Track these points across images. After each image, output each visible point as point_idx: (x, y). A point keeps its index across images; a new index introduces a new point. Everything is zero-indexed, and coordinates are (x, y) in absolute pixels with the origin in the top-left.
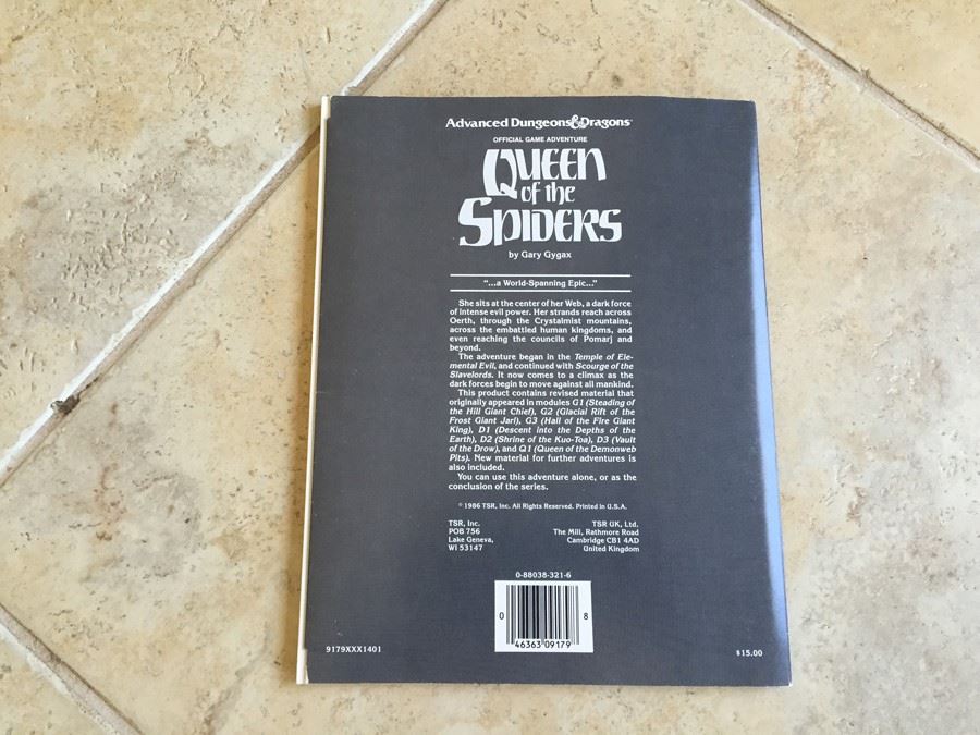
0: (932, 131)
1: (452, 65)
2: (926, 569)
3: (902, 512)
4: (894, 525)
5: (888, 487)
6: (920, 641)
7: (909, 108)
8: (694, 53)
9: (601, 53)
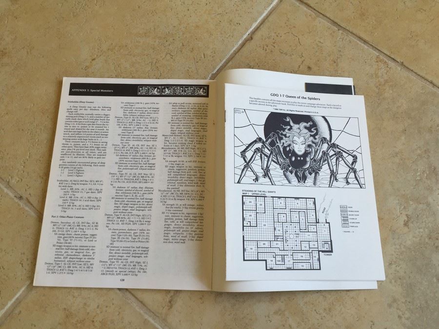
0: (428, 83)
1: (249, 65)
2: (434, 244)
3: (424, 223)
4: (421, 228)
5: (418, 214)
6: (434, 271)
7: (419, 75)
8: (338, 58)
9: (303, 59)
